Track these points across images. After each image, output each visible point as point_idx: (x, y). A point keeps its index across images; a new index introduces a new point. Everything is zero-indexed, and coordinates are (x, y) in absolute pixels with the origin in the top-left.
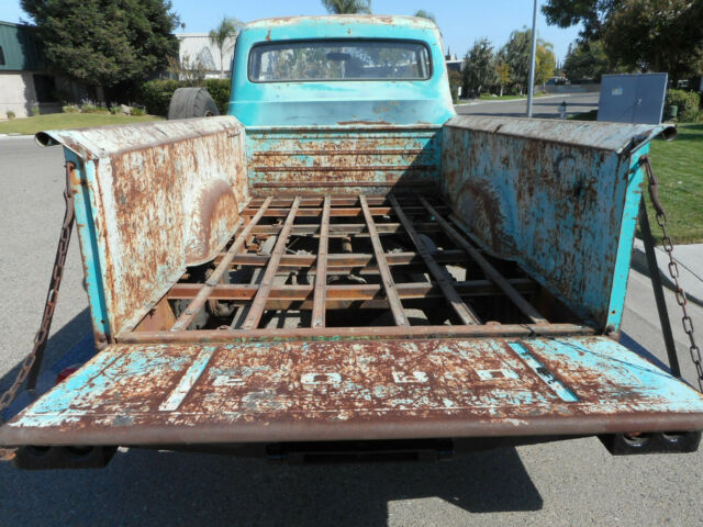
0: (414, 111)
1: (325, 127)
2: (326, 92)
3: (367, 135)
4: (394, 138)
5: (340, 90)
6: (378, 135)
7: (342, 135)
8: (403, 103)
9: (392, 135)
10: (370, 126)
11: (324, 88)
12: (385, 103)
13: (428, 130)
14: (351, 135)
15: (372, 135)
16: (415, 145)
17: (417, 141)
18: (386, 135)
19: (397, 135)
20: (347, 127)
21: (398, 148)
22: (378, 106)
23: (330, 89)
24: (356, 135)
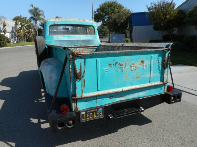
0: (92, 42)
1: (71, 46)
2: (70, 38)
3: (81, 48)
4: (88, 49)
5: (74, 37)
6: (84, 48)
7: (75, 48)
8: (89, 40)
9: (87, 48)
10: (82, 46)
11: (70, 37)
12: (85, 40)
13: (96, 46)
14: (77, 48)
15: (83, 48)
16: (93, 50)
17: (93, 49)
18: (86, 48)
19: (88, 48)
20: (77, 46)
21: (89, 51)
22: (83, 41)
23: (71, 37)
24: (79, 48)
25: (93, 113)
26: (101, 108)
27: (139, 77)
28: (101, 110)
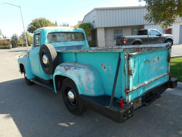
0: (83, 47)
2: (66, 44)
25: (136, 102)
26: (140, 98)
27: (157, 70)
28: (140, 99)
